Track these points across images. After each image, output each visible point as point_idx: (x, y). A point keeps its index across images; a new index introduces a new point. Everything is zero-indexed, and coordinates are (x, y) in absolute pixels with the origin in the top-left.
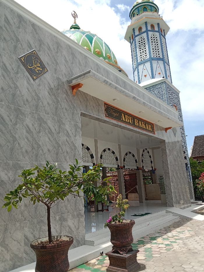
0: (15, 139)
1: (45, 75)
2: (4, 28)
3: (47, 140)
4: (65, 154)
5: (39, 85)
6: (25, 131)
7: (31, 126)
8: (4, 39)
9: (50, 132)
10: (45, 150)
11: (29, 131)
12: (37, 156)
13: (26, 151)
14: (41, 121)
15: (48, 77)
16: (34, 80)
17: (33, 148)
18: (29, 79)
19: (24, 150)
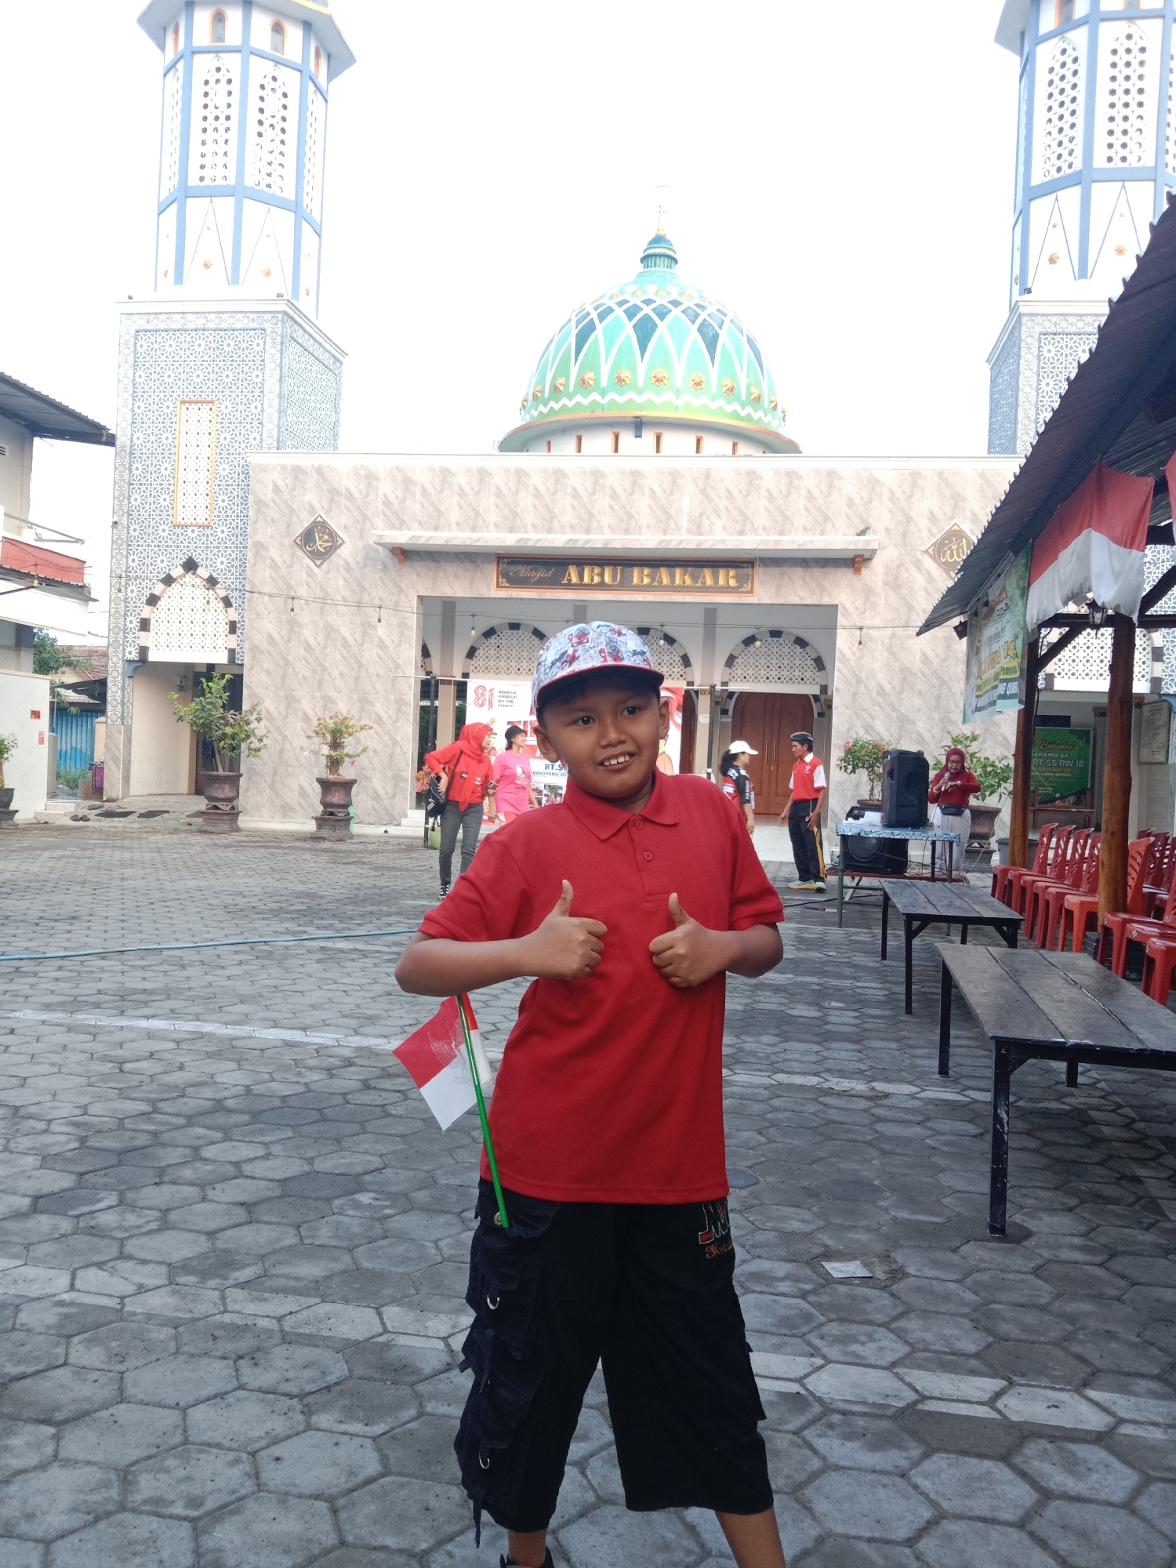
0: (287, 663)
1: (339, 551)
2: (272, 504)
3: (339, 657)
4: (374, 678)
5: (328, 572)
6: (302, 651)
7: (311, 641)
8: (273, 520)
9: (345, 644)
10: (335, 673)
11: (308, 648)
12: (320, 683)
13: (304, 678)
14: (330, 629)
15: (344, 552)
16: (318, 567)
17: (315, 672)
18: (309, 567)
19: (300, 676)
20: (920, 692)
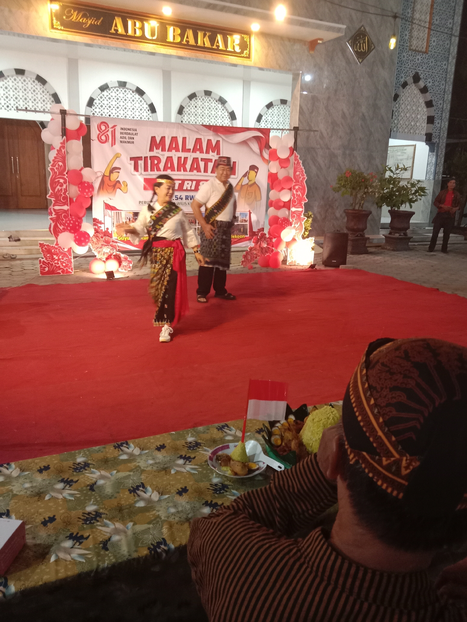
20: (341, 137)
